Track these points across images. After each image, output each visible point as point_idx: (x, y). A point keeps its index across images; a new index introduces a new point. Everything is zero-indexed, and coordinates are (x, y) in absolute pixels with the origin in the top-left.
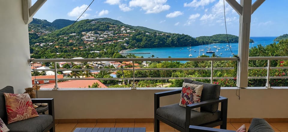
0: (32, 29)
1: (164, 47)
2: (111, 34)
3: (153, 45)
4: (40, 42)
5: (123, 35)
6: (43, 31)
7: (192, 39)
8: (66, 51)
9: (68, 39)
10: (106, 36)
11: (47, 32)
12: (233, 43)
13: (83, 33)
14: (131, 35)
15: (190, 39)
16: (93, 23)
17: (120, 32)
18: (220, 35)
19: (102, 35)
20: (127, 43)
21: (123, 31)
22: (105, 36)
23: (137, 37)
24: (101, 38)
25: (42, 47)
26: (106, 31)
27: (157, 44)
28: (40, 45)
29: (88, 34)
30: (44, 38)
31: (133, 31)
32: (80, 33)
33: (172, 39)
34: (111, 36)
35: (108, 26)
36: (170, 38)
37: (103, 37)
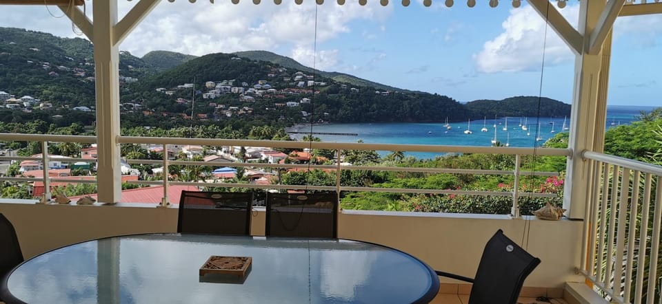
2: (270, 87)
3: (366, 117)
5: (298, 92)
7: (458, 105)
9: (174, 96)
10: (260, 91)
11: (129, 79)
13: (209, 84)
14: (317, 92)
17: (291, 84)
19: (250, 90)
20: (308, 108)
21: (300, 83)
22: (258, 92)
23: (329, 97)
24: (249, 97)
26: (260, 82)
27: (374, 115)
29: (219, 86)
31: (322, 84)
32: (201, 84)
33: (409, 103)
34: (271, 93)
35: (265, 68)
37: (251, 95)
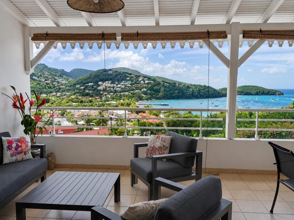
0: (50, 78)
1: (184, 99)
2: (128, 84)
3: (172, 97)
4: (56, 92)
5: (140, 86)
6: (60, 80)
7: (215, 90)
8: (82, 102)
9: (84, 89)
11: (64, 82)
12: (260, 95)
13: (100, 83)
14: (149, 86)
15: (213, 90)
16: (111, 72)
17: (137, 82)
18: (246, 86)
19: (119, 86)
20: (145, 93)
21: (141, 82)
22: (123, 87)
23: (155, 88)
24: (118, 89)
25: (58, 97)
26: (123, 81)
27: (176, 95)
28: (56, 94)
29: (104, 84)
30: (61, 88)
31: (152, 82)
32: (96, 83)
33: (193, 90)
34: (128, 87)
35: (125, 75)
36: (191, 89)
37: (119, 88)
